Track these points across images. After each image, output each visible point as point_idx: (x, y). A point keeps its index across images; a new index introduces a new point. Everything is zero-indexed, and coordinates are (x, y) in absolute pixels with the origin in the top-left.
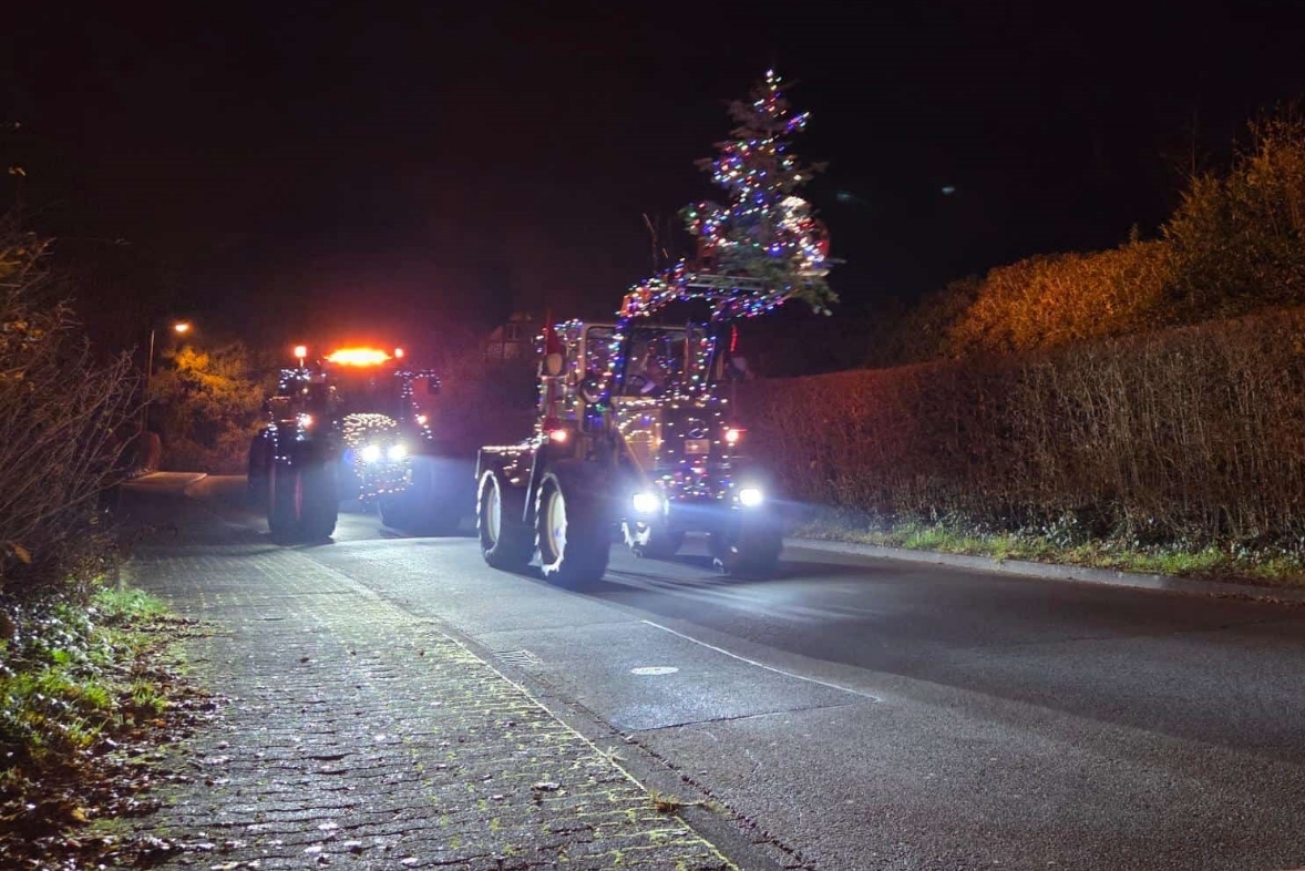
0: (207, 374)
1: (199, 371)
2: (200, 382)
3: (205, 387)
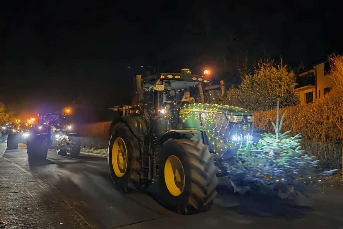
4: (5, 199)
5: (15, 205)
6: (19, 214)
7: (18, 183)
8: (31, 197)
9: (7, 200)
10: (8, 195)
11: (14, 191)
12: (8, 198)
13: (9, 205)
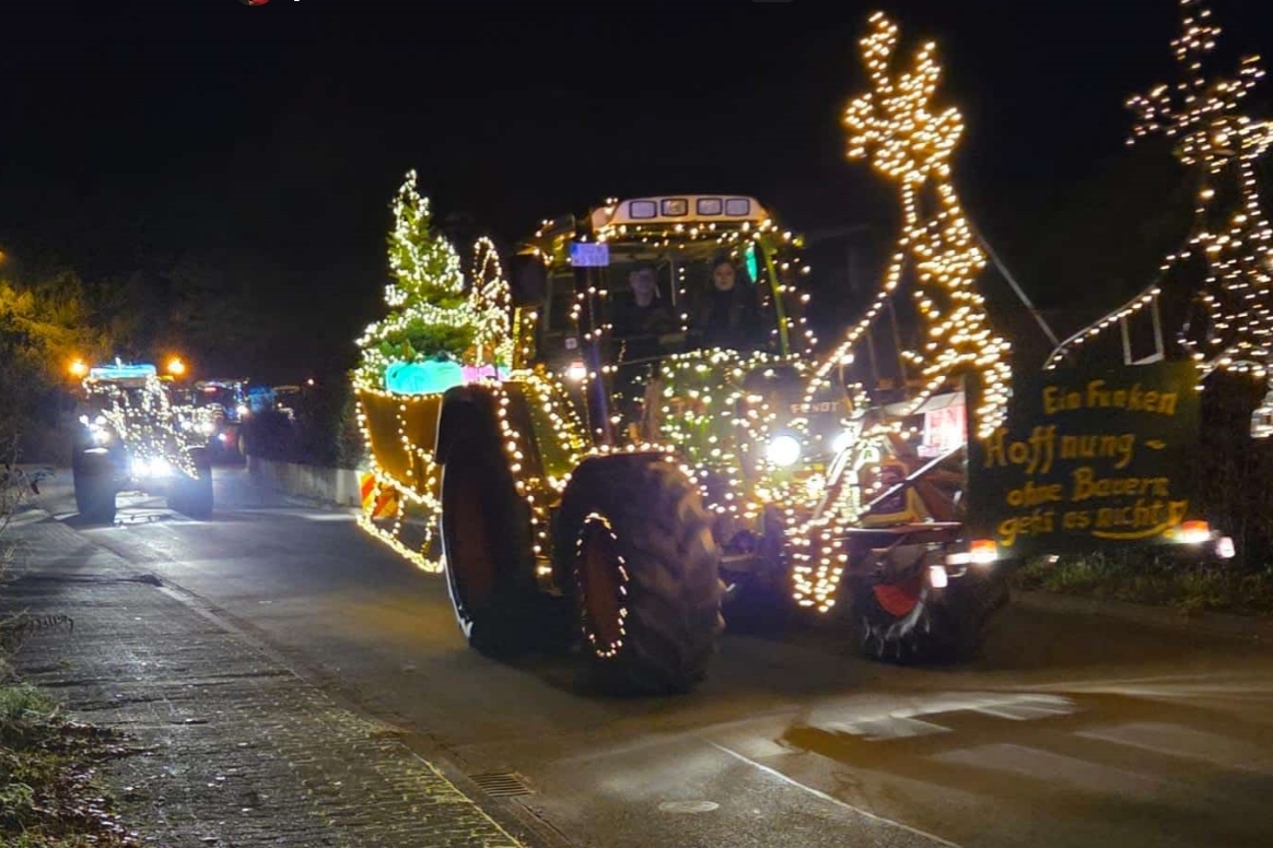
0: (35, 320)
1: (23, 316)
2: (27, 333)
3: (34, 341)
4: (152, 750)
5: (200, 778)
6: (222, 819)
7: (202, 682)
8: (267, 746)
9: (160, 755)
10: (164, 733)
11: (189, 717)
12: (163, 747)
13: (173, 777)
